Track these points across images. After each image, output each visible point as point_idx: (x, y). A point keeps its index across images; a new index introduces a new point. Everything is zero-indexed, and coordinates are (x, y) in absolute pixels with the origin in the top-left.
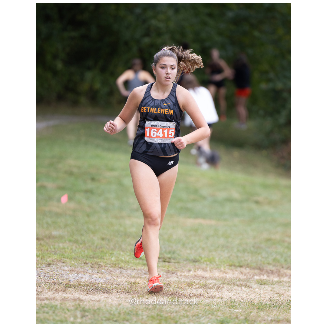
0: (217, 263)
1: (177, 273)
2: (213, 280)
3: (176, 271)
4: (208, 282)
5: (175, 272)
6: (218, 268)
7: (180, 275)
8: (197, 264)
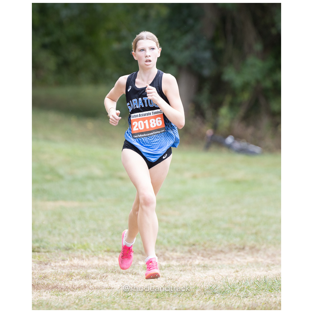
0: (93, 249)
1: (51, 264)
2: (93, 268)
3: (49, 261)
4: (89, 271)
5: (48, 263)
6: (95, 255)
7: (54, 266)
8: (70, 252)
